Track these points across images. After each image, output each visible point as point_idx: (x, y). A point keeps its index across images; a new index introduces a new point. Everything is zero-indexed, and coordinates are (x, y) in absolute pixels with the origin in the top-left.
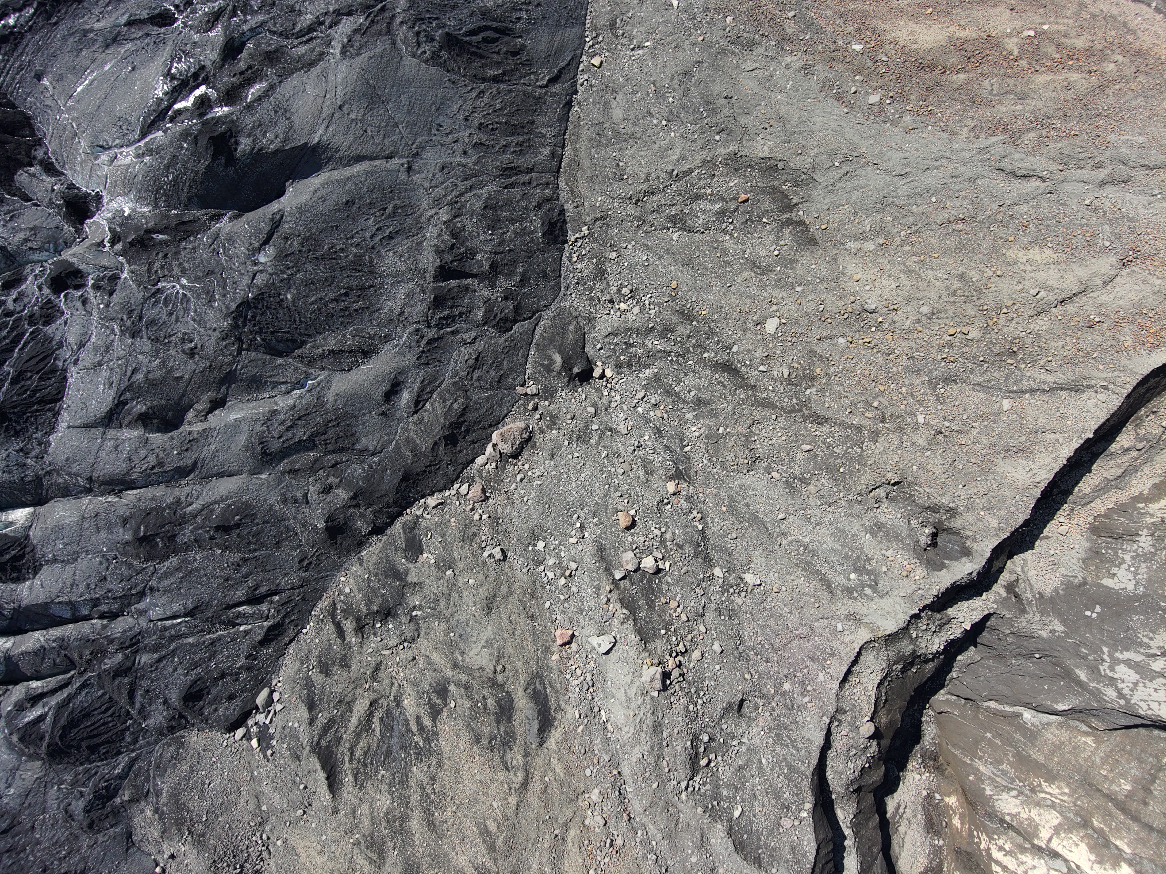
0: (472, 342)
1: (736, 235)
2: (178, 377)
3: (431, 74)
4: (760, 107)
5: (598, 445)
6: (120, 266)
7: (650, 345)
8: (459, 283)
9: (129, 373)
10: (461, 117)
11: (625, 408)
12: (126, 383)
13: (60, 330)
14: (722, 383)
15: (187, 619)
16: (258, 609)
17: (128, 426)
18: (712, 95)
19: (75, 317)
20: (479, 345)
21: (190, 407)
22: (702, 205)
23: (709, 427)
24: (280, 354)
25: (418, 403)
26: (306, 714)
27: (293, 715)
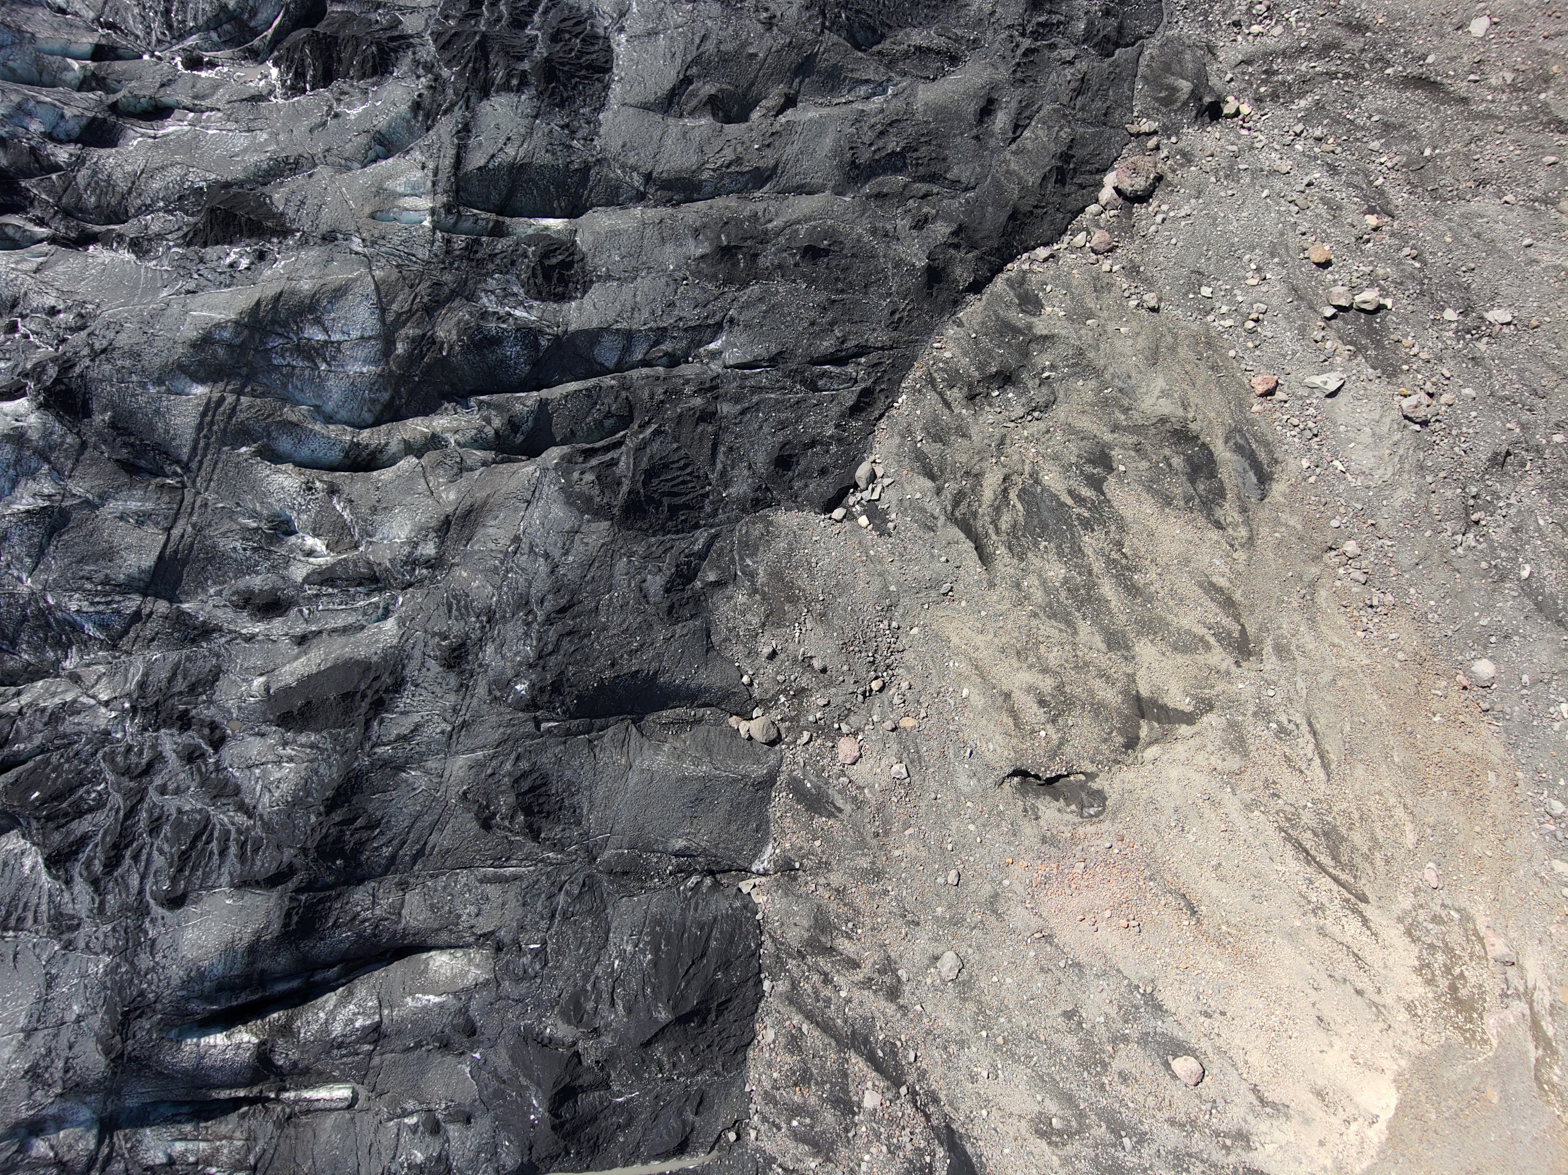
0: (1071, 63)
2: (752, 55)
5: (1252, 185)
7: (1303, 68)
9: (697, 41)
12: (695, 54)
14: (1416, 101)
15: (768, 369)
16: (844, 371)
17: (691, 114)
20: (1081, 67)
21: (756, 102)
23: (1407, 153)
24: (858, 47)
25: (1016, 129)
26: (929, 484)
27: (908, 488)
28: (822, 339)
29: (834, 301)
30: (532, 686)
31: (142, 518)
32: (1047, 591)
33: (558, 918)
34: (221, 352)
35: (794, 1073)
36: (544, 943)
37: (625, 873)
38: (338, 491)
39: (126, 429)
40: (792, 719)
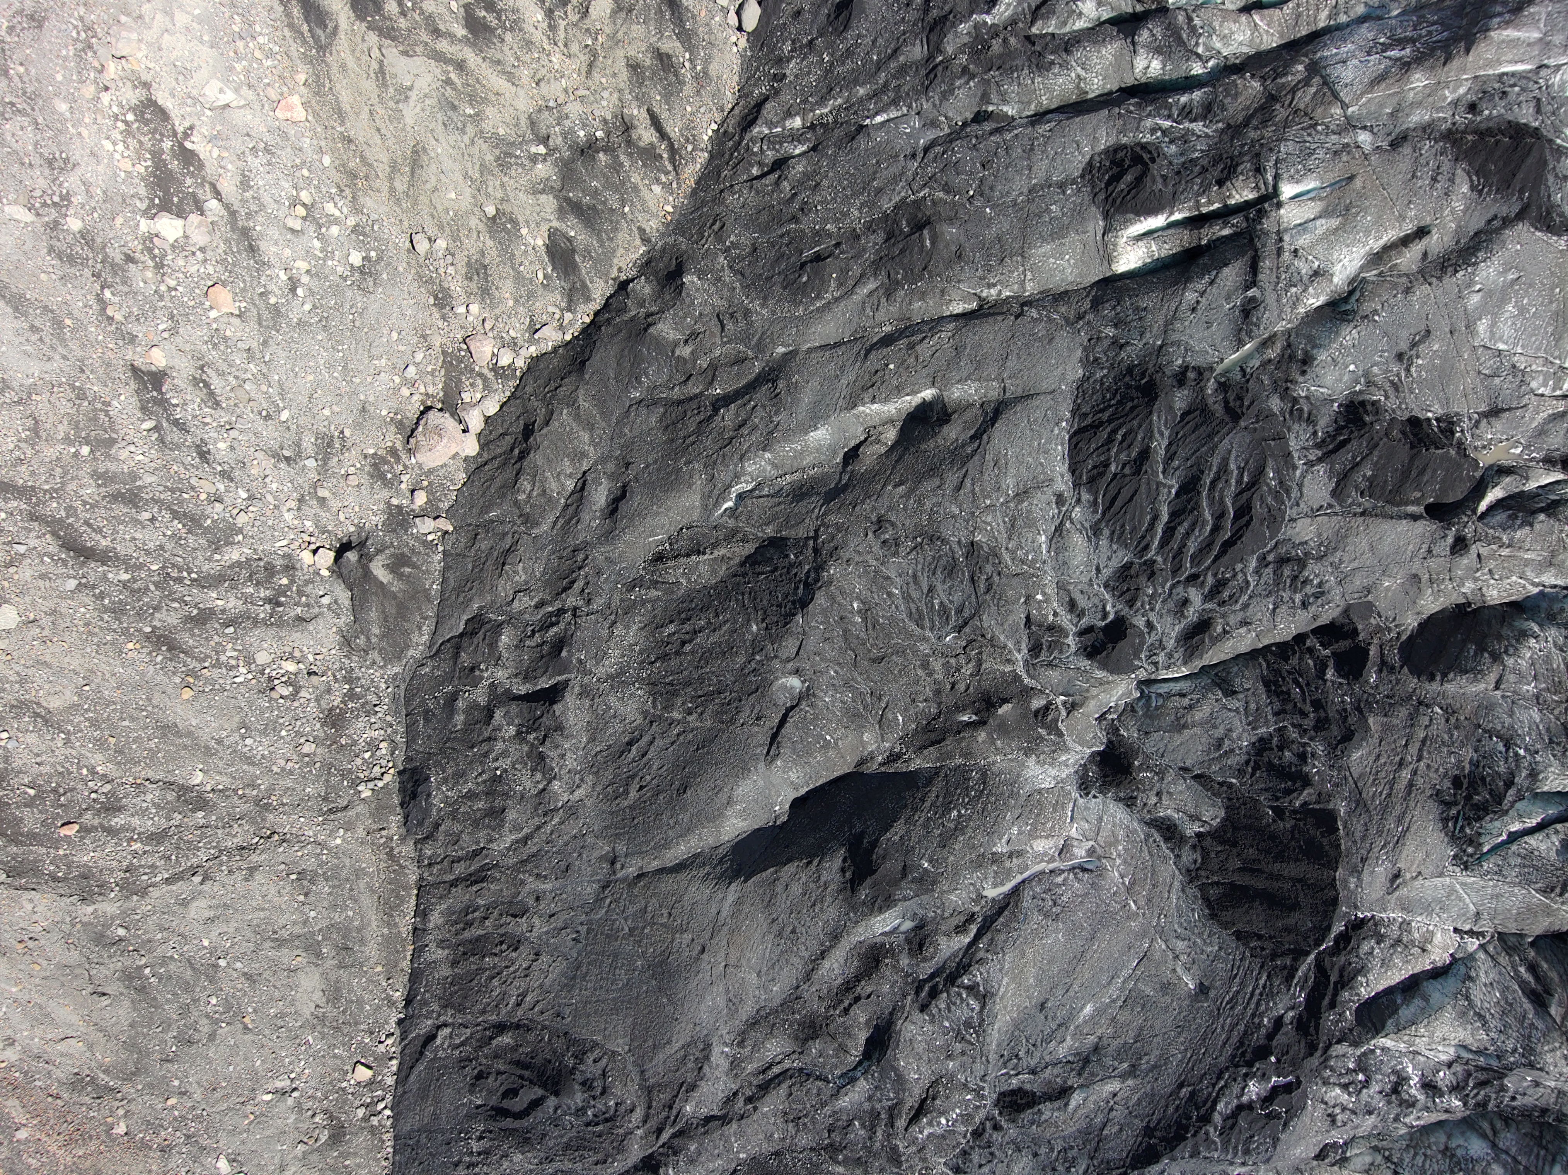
1: (85, 771)
2: (901, 485)
3: (588, 1024)
4: (43, 974)
5: (299, 431)
6: (1032, 672)
7: (232, 598)
8: (535, 685)
9: (967, 485)
10: (543, 958)
11: (270, 498)
12: (971, 466)
13: (1104, 557)
14: (94, 530)
15: (868, 121)
16: (777, 151)
18: (133, 1002)
19: (1085, 579)
20: (504, 589)
21: (890, 447)
22: (148, 825)
23: (108, 456)
24: (771, 540)
25: (582, 488)
29: (791, 221)
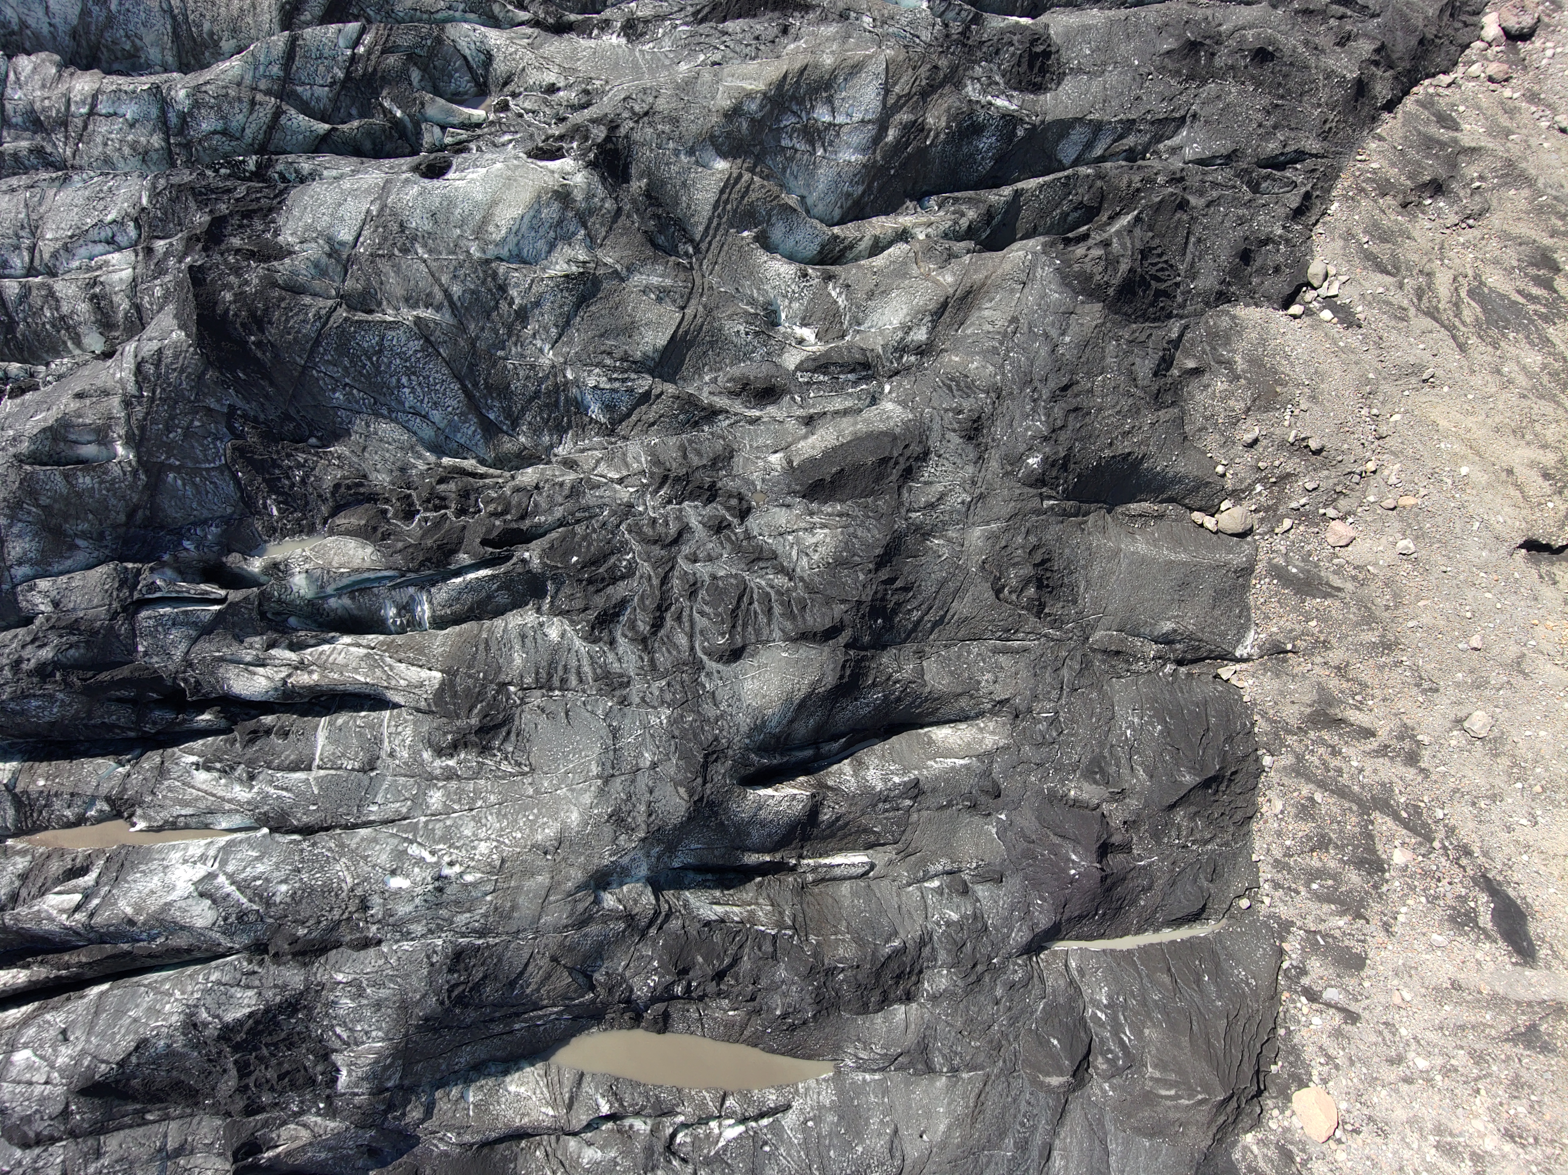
26: (1389, 279)
27: (1366, 284)
28: (1267, 141)
29: (1277, 105)
30: (1045, 460)
31: (663, 294)
32: (1529, 375)
33: (1066, 690)
34: (745, 125)
35: (1311, 839)
36: (1057, 713)
37: (1118, 653)
38: (834, 277)
39: (657, 199)
40: (1267, 509)
